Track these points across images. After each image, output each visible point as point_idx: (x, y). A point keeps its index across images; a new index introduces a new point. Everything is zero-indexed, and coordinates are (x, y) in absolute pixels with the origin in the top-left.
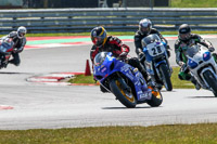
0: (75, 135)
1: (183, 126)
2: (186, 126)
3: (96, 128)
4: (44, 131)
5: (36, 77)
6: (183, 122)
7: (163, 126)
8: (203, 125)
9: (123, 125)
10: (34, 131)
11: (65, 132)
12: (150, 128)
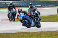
0: (14, 35)
1: (43, 32)
2: (44, 32)
3: (20, 33)
4: (6, 33)
5: (4, 19)
6: (43, 31)
7: (38, 32)
8: (49, 32)
9: (27, 32)
10: (3, 33)
11: (11, 34)
12: (34, 33)
